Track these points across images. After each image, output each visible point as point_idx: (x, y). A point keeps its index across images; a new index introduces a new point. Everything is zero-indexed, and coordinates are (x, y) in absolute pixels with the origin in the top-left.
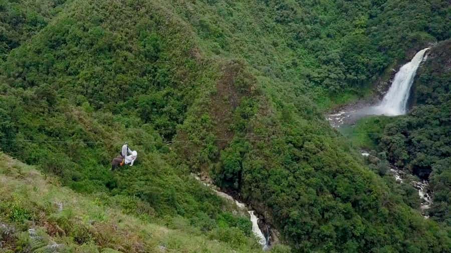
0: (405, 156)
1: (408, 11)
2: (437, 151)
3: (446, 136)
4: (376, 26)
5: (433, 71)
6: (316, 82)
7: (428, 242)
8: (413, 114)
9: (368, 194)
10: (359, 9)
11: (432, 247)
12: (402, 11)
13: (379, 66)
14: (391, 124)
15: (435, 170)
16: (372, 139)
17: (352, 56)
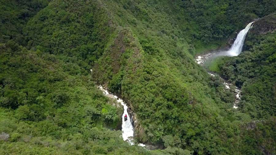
0: (233, 77)
2: (248, 75)
3: (253, 67)
4: (231, 10)
6: (198, 38)
8: (240, 56)
13: (229, 31)
14: (229, 61)
15: (244, 84)
16: (219, 68)
17: (217, 25)
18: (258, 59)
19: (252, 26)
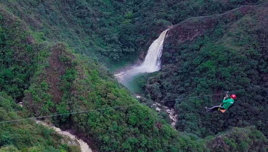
0: (160, 95)
1: (155, 7)
2: (178, 90)
3: (182, 81)
4: (137, 17)
5: (172, 43)
6: (105, 55)
7: (181, 144)
8: (163, 70)
9: (146, 121)
10: (127, 7)
11: (183, 146)
12: (152, 7)
13: (141, 42)
14: (152, 78)
15: (177, 102)
16: (141, 87)
17: (125, 37)
18: (185, 71)
19: (167, 35)
